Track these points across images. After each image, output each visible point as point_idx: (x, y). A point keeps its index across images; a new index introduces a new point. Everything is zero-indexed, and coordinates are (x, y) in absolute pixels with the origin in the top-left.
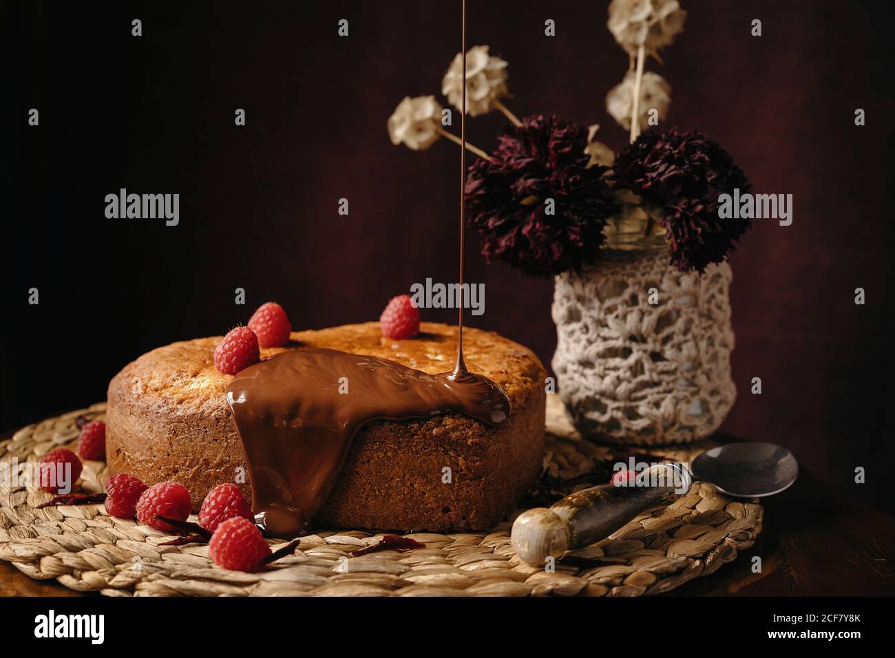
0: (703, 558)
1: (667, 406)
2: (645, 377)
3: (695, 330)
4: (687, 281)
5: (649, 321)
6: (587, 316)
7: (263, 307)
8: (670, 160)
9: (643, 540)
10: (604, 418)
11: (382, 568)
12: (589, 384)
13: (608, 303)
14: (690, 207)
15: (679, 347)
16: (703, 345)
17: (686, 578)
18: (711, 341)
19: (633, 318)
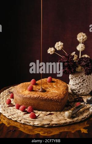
0: (87, 116)
1: (84, 91)
2: (81, 87)
3: (87, 81)
4: (87, 76)
5: (82, 80)
6: (74, 79)
7: (33, 80)
8: (85, 62)
9: (80, 113)
10: (76, 92)
11: (49, 118)
12: (74, 88)
13: (76, 78)
14: (87, 68)
15: (85, 84)
16: (88, 83)
17: (85, 119)
18: (89, 82)
19: (80, 80)
